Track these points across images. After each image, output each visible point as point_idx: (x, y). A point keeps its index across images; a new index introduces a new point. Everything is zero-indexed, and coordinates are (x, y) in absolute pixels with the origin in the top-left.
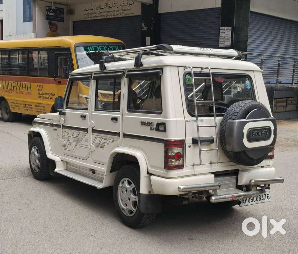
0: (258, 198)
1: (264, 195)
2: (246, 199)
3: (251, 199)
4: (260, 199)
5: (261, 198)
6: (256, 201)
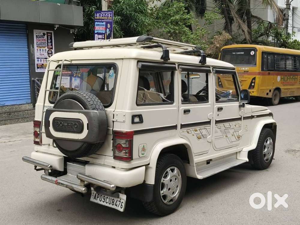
0: (112, 202)
1: (119, 201)
2: (98, 196)
3: (104, 199)
4: (113, 203)
5: (115, 203)
6: (108, 203)
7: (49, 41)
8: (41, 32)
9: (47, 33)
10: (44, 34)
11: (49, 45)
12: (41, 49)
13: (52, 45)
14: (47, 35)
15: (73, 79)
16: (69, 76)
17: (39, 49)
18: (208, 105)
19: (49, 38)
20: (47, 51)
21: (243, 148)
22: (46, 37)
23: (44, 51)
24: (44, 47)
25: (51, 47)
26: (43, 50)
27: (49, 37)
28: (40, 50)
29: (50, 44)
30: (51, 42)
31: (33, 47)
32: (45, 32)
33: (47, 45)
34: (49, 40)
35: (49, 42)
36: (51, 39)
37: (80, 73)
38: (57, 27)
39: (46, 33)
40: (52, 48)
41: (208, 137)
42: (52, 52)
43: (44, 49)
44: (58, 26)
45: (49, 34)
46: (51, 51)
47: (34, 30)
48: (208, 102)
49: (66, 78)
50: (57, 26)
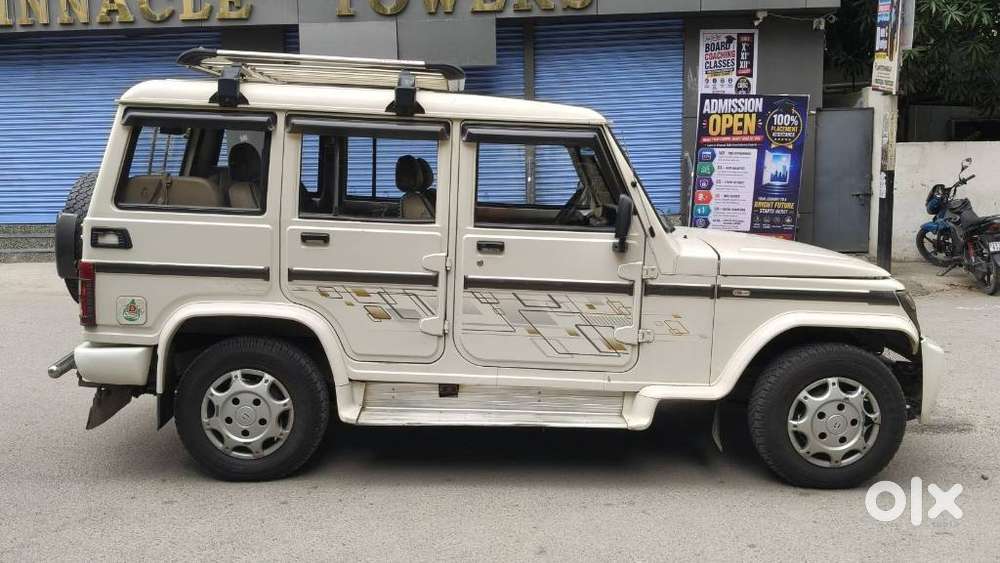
7: (744, 56)
8: (722, 35)
9: (739, 35)
10: (730, 40)
11: (741, 66)
12: (718, 78)
13: (750, 66)
14: (739, 39)
15: (769, 156)
16: (754, 147)
17: (711, 79)
18: (431, 231)
19: (744, 49)
20: (734, 83)
21: (644, 386)
22: (734, 47)
23: (727, 82)
24: (728, 73)
25: (748, 71)
26: (723, 81)
27: (744, 45)
28: (715, 81)
29: (744, 64)
30: (750, 58)
31: (696, 75)
32: (734, 33)
33: (735, 66)
34: (742, 54)
35: (742, 58)
36: (750, 50)
37: (792, 139)
38: (764, 18)
39: (735, 36)
40: (751, 75)
41: (422, 320)
42: (749, 85)
43: (726, 78)
44: (766, 14)
45: (745, 39)
46: (748, 81)
47: (702, 31)
48: (434, 223)
49: (746, 154)
50: (761, 16)
